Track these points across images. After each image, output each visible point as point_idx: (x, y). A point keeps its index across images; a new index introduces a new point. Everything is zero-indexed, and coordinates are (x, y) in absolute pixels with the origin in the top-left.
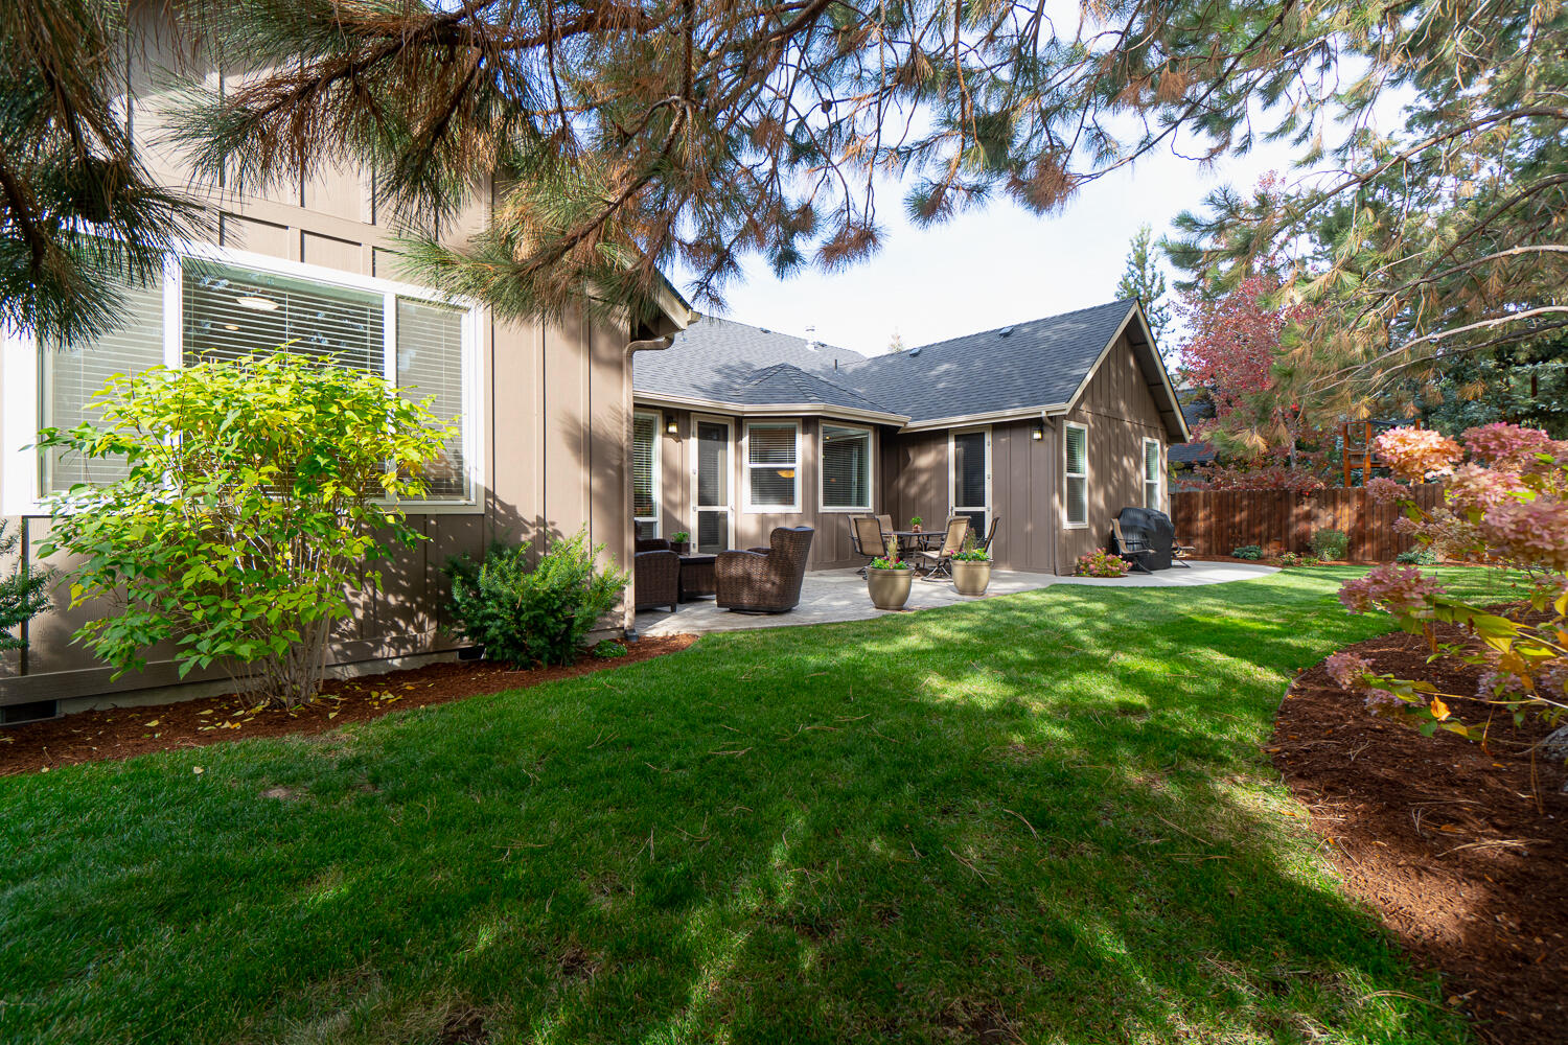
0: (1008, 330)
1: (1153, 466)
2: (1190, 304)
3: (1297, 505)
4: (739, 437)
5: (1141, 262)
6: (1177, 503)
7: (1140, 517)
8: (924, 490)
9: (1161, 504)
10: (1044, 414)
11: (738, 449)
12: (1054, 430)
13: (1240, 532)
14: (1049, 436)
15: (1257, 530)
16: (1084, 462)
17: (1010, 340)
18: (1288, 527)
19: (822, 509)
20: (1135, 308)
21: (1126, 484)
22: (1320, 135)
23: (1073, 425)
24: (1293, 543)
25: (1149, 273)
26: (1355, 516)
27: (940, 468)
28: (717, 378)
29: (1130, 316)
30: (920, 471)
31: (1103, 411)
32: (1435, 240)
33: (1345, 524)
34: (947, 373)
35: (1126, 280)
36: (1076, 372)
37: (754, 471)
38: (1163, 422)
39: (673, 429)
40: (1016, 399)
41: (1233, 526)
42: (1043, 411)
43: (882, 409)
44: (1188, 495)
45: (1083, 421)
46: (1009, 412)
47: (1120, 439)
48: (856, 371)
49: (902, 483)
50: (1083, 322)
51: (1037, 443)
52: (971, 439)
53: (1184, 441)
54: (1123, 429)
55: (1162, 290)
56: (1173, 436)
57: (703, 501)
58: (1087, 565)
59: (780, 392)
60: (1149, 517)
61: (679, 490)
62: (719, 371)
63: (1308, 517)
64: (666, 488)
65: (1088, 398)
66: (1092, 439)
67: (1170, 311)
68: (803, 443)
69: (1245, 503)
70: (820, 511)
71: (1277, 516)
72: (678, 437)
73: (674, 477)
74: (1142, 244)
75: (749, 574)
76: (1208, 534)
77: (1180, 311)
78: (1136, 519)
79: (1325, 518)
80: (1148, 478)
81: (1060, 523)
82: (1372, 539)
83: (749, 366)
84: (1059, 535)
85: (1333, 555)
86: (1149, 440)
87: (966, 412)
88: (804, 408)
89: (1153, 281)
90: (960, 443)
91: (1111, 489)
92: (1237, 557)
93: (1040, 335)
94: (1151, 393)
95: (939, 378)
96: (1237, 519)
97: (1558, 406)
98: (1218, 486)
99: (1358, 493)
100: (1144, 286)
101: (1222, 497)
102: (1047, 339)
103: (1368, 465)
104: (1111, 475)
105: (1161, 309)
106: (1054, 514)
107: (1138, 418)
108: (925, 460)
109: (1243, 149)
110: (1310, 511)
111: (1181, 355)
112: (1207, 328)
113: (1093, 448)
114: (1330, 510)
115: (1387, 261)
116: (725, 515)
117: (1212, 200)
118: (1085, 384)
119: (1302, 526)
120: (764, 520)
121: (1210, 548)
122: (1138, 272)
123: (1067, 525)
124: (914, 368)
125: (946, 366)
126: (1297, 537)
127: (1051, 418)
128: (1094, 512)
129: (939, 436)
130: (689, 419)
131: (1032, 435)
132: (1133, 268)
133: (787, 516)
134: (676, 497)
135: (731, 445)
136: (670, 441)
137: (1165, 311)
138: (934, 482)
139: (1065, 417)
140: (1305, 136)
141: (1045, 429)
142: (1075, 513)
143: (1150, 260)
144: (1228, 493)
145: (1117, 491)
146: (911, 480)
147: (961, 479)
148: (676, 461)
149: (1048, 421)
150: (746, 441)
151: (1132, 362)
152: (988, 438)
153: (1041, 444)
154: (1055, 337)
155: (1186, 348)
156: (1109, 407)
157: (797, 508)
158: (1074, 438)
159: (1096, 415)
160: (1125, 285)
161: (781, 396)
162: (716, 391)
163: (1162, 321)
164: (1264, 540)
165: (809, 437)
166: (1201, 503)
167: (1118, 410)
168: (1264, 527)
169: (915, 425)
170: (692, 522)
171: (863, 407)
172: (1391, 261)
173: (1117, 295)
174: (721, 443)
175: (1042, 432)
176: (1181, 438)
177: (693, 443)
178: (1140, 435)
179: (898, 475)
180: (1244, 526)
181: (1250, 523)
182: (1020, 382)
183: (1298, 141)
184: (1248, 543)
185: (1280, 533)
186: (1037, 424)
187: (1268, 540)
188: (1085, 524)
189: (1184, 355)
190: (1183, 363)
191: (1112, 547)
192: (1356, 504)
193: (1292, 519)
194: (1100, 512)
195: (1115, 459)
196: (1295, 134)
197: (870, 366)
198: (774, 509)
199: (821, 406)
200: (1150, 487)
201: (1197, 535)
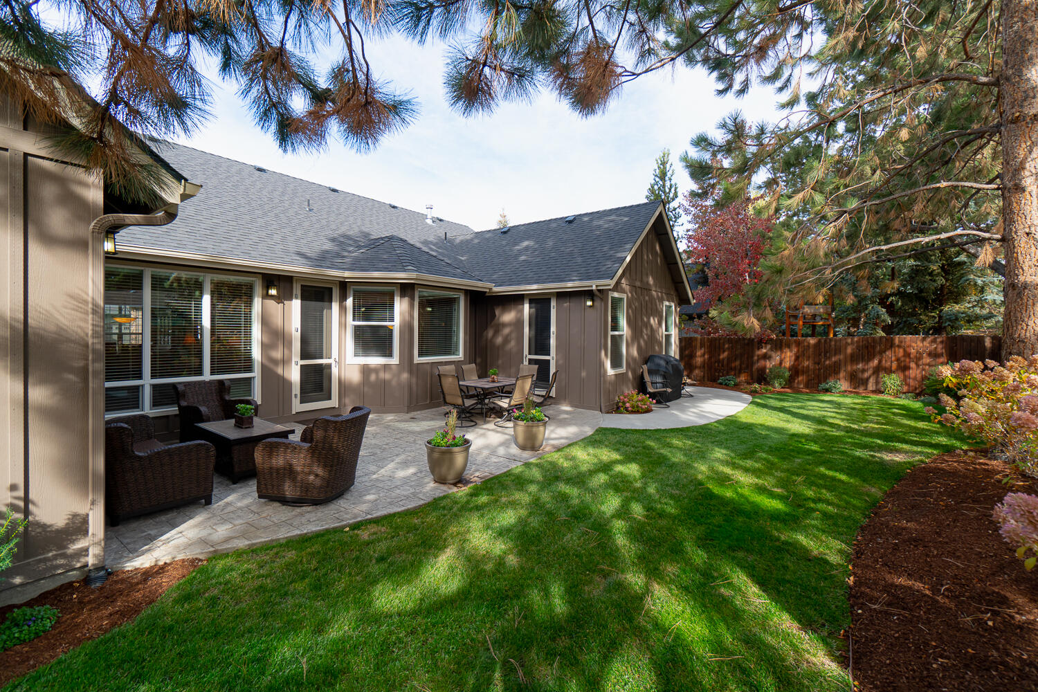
0: (572, 218)
1: (669, 322)
2: (692, 207)
3: (758, 349)
4: (343, 298)
5: (663, 176)
6: (683, 344)
7: (663, 363)
8: (506, 340)
9: (674, 351)
10: (594, 288)
11: (343, 309)
12: (602, 299)
13: (723, 366)
14: (598, 303)
15: (733, 365)
16: (623, 322)
17: (574, 225)
18: (752, 364)
19: (417, 360)
20: (660, 208)
21: (653, 338)
22: (798, 84)
23: (616, 295)
24: (755, 375)
25: (668, 184)
26: (793, 358)
27: (519, 323)
28: (328, 246)
29: (657, 213)
30: (504, 325)
31: (638, 284)
32: (878, 172)
33: (788, 363)
34: (527, 248)
35: (653, 187)
36: (619, 255)
37: (357, 328)
38: (677, 290)
39: (273, 292)
40: (575, 274)
41: (719, 361)
42: (593, 285)
43: (471, 277)
44: (691, 338)
45: (623, 291)
46: (570, 284)
47: (649, 305)
48: (462, 242)
49: (490, 333)
50: (625, 216)
51: (588, 310)
52: (541, 303)
53: (690, 303)
54: (651, 296)
55: (676, 196)
56: (683, 300)
57: (304, 356)
58: (624, 403)
59: (383, 261)
60: (667, 363)
61: (281, 348)
62: (333, 240)
63: (766, 357)
64: (265, 347)
65: (628, 275)
66: (629, 306)
67: (680, 211)
68: (400, 306)
69: (727, 346)
70: (415, 362)
71: (746, 356)
72: (279, 299)
73: (276, 336)
74: (664, 163)
75: (291, 465)
76: (703, 366)
77: (687, 211)
78: (659, 365)
79: (776, 358)
80: (666, 331)
81: (605, 372)
82: (803, 373)
83: (366, 235)
84: (605, 381)
85: (780, 384)
86: (667, 303)
87: (536, 282)
88: (401, 276)
89: (670, 190)
90: (533, 305)
91: (642, 342)
92: (721, 384)
93: (595, 223)
94: (669, 269)
95: (520, 252)
96: (721, 357)
97: (911, 289)
98: (709, 333)
99: (795, 341)
100: (664, 192)
101: (712, 341)
102: (599, 227)
103: (801, 323)
104: (642, 332)
105: (675, 209)
106: (601, 365)
107: (660, 287)
108: (508, 317)
109: (742, 91)
110: (766, 353)
111: (687, 241)
112: (703, 225)
113: (630, 311)
114: (779, 353)
115: (846, 186)
116: (329, 366)
117: (724, 126)
118: (625, 265)
119: (762, 363)
120: (366, 370)
121: (704, 377)
122: (661, 183)
123: (610, 372)
124: (504, 243)
125: (526, 243)
126: (758, 370)
127: (599, 290)
128: (630, 360)
129: (517, 299)
130: (292, 283)
131: (585, 303)
132: (657, 179)
133: (386, 367)
134: (277, 354)
135: (335, 306)
136: (271, 303)
137: (678, 210)
138: (514, 335)
139: (610, 290)
140: (786, 86)
141: (595, 298)
142: (616, 363)
143: (669, 174)
144: (715, 339)
145: (646, 343)
146: (497, 332)
147: (533, 333)
148: (278, 321)
149: (597, 293)
150: (349, 302)
151: (658, 248)
152: (553, 303)
153: (591, 310)
154: (606, 226)
155: (690, 237)
156: (642, 281)
157: (395, 360)
158: (616, 303)
159: (633, 286)
160: (652, 190)
161: (381, 265)
162: (323, 259)
163: (675, 217)
164: (737, 372)
165: (406, 301)
166: (699, 345)
167: (648, 282)
168: (738, 363)
169: (497, 289)
170: (294, 374)
171: (455, 276)
172: (849, 186)
173: (647, 197)
174: (326, 304)
175: (593, 301)
176: (687, 301)
177: (296, 305)
178: (662, 300)
179: (486, 328)
180: (725, 362)
181: (729, 359)
182: (579, 260)
183: (781, 89)
184: (728, 374)
185: (747, 367)
186: (590, 294)
187: (740, 373)
188: (623, 370)
189: (689, 242)
190: (688, 247)
191: (641, 387)
192: (795, 350)
193: (756, 358)
194: (634, 359)
195: (645, 319)
196: (779, 84)
197: (472, 240)
198: (375, 361)
199: (414, 275)
200: (668, 337)
201: (696, 367)
